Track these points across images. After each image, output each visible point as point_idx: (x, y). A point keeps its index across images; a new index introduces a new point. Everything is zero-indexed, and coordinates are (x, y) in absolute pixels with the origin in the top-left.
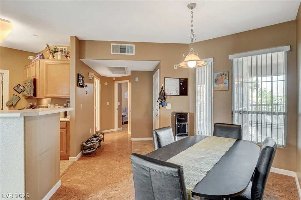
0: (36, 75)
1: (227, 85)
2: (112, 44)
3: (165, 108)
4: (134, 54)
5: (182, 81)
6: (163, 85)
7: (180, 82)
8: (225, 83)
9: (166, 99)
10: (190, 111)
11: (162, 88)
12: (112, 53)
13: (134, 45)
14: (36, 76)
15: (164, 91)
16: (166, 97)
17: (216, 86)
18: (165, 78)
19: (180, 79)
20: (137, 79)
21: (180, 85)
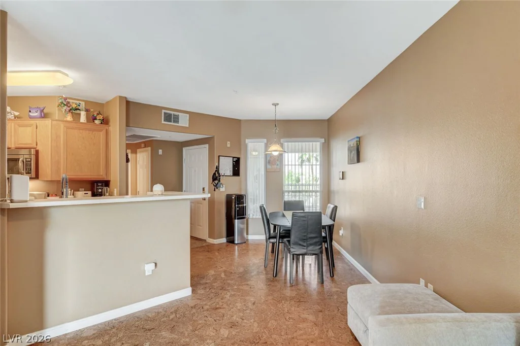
0: (37, 143)
1: (278, 167)
2: (163, 111)
3: (219, 190)
4: (188, 126)
5: (235, 159)
6: (217, 164)
7: (234, 161)
8: (277, 165)
9: (221, 180)
10: (243, 193)
11: (217, 168)
12: (163, 122)
13: (188, 115)
14: (37, 145)
15: (219, 170)
16: (221, 177)
17: (269, 167)
18: (219, 156)
19: (234, 158)
20: (160, 152)
21: (233, 164)
